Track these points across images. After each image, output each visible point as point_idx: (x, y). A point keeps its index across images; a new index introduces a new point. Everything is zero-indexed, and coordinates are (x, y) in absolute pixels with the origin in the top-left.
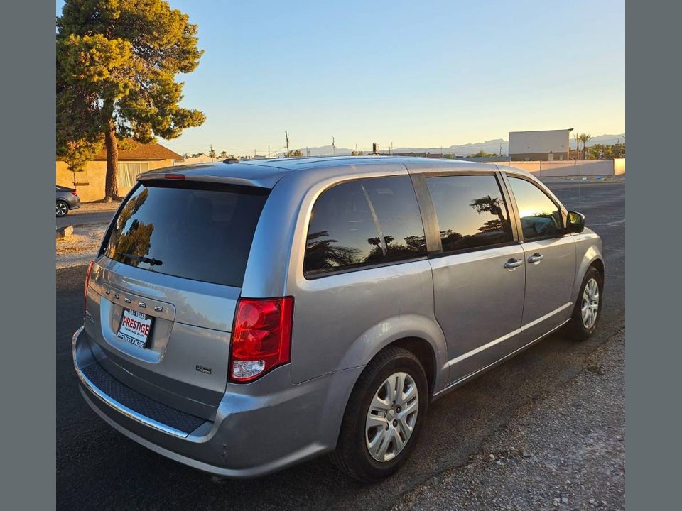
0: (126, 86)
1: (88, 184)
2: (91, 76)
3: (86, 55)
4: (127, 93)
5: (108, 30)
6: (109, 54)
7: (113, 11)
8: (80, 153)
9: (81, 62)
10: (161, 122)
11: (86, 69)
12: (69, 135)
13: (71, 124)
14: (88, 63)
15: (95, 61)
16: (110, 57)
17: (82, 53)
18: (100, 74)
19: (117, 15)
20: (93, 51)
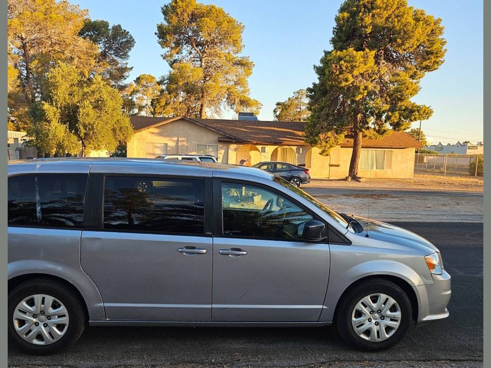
0: (366, 88)
1: (338, 166)
2: (340, 82)
3: (336, 66)
4: (365, 94)
5: (365, 42)
6: (354, 64)
7: (366, 27)
8: (327, 142)
9: (333, 72)
10: (391, 117)
11: (336, 77)
12: (322, 128)
13: (326, 120)
14: (338, 73)
15: (343, 71)
16: (355, 66)
17: (334, 65)
18: (346, 80)
19: (369, 30)
20: (342, 62)
